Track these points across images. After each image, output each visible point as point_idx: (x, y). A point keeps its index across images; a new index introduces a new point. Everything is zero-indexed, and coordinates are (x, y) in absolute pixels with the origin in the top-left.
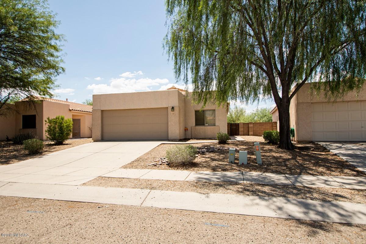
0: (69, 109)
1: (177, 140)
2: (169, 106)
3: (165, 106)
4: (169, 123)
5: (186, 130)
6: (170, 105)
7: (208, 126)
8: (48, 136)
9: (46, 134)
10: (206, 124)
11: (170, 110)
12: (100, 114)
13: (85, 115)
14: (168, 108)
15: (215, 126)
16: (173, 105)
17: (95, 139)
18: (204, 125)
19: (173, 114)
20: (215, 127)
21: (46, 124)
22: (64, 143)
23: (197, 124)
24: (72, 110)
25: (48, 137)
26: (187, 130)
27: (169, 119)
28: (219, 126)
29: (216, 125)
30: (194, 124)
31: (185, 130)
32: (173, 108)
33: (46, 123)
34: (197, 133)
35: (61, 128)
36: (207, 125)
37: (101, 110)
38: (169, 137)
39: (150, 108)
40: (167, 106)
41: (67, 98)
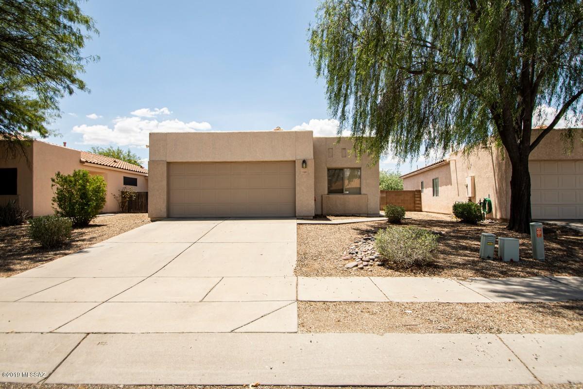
0: (80, 160)
1: (310, 218)
2: (298, 158)
3: (290, 158)
4: (297, 188)
6: (300, 157)
7: (350, 194)
8: (59, 210)
9: (53, 206)
10: (345, 191)
11: (298, 165)
12: (165, 169)
13: (107, 172)
14: (295, 161)
15: (360, 194)
16: (303, 158)
17: (154, 216)
18: (343, 193)
19: (305, 172)
21: (53, 186)
22: (91, 223)
23: (331, 192)
24: (87, 162)
25: (58, 212)
27: (297, 182)
28: (366, 194)
29: (362, 192)
30: (326, 192)
32: (304, 162)
33: (54, 183)
34: (331, 206)
35: (84, 195)
36: (348, 192)
37: (167, 162)
38: (297, 212)
40: (294, 159)
41: (65, 142)
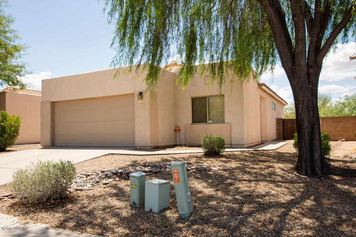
1: (147, 148)
2: (134, 90)
4: (136, 119)
5: (177, 130)
7: (213, 123)
10: (209, 120)
11: (136, 97)
12: (49, 107)
14: (134, 94)
15: (224, 123)
16: (138, 89)
17: (43, 145)
18: (206, 122)
19: (142, 103)
20: (222, 125)
23: (195, 121)
26: (179, 130)
27: (136, 113)
28: (230, 123)
30: (190, 121)
31: (175, 130)
32: (141, 94)
34: (193, 136)
36: (211, 121)
37: (51, 102)
38: (136, 142)
39: (109, 95)
40: (132, 92)
